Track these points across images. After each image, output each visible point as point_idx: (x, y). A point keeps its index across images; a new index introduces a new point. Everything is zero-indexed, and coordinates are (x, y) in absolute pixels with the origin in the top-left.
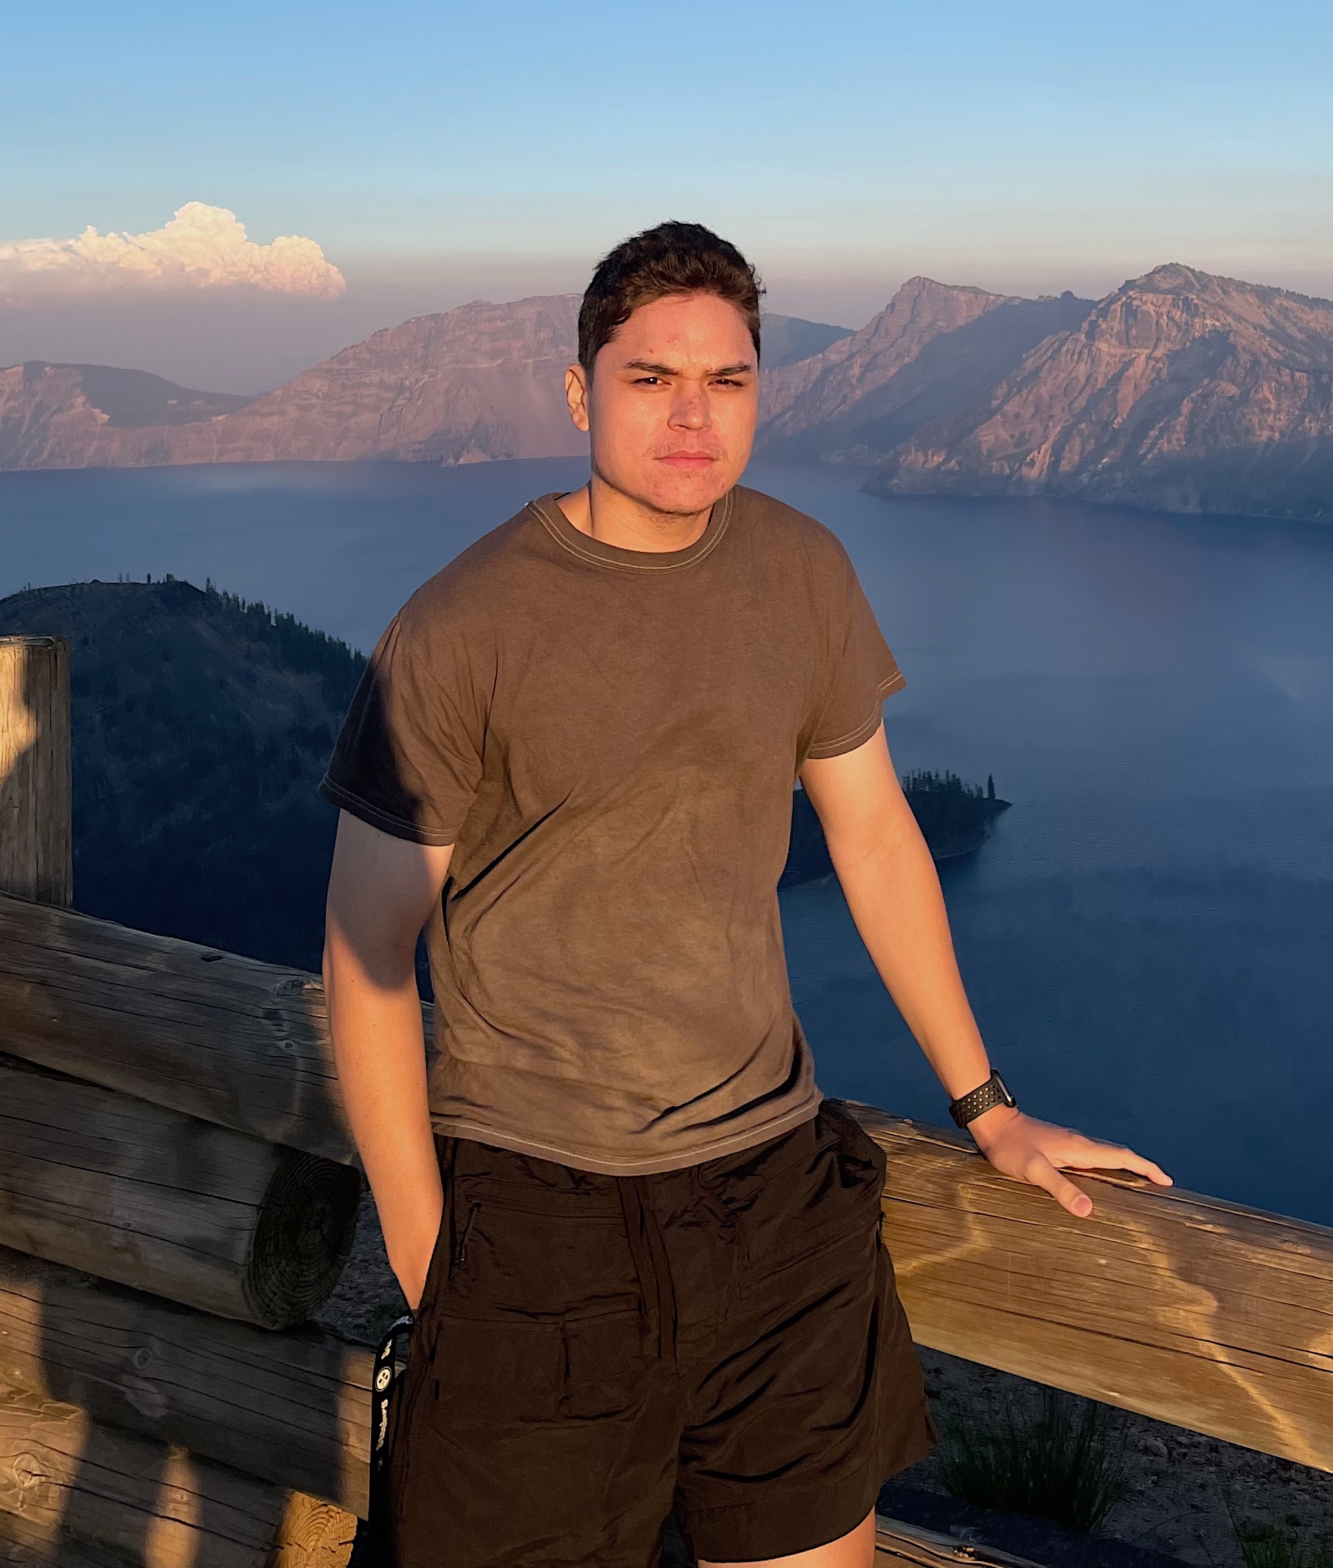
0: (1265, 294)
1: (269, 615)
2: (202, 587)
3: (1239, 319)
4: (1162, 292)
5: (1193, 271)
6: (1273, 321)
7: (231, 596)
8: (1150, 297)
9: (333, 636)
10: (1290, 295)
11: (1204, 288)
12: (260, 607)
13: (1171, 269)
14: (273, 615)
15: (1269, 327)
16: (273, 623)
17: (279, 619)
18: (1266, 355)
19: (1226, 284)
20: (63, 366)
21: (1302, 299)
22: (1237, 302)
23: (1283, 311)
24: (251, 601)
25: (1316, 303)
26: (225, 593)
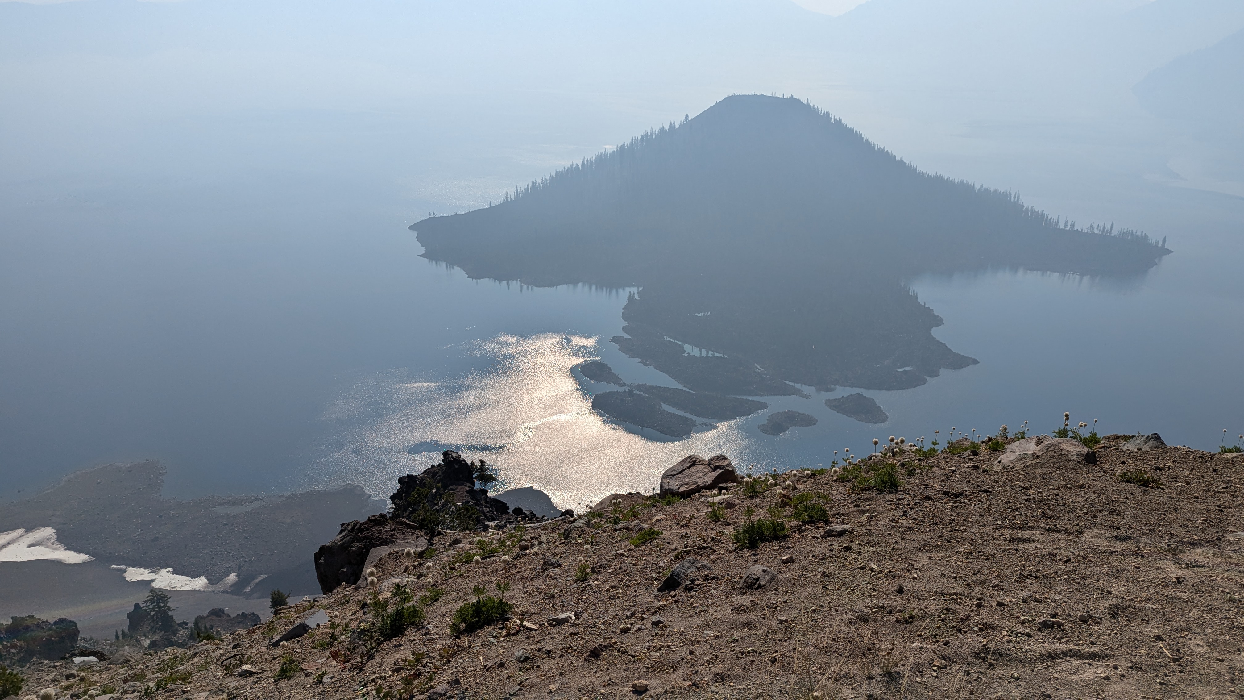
1: (831, 118)
2: (805, 102)
7: (816, 107)
9: (858, 131)
12: (828, 113)
14: (833, 118)
16: (833, 121)
17: (835, 120)
24: (825, 110)
26: (814, 106)
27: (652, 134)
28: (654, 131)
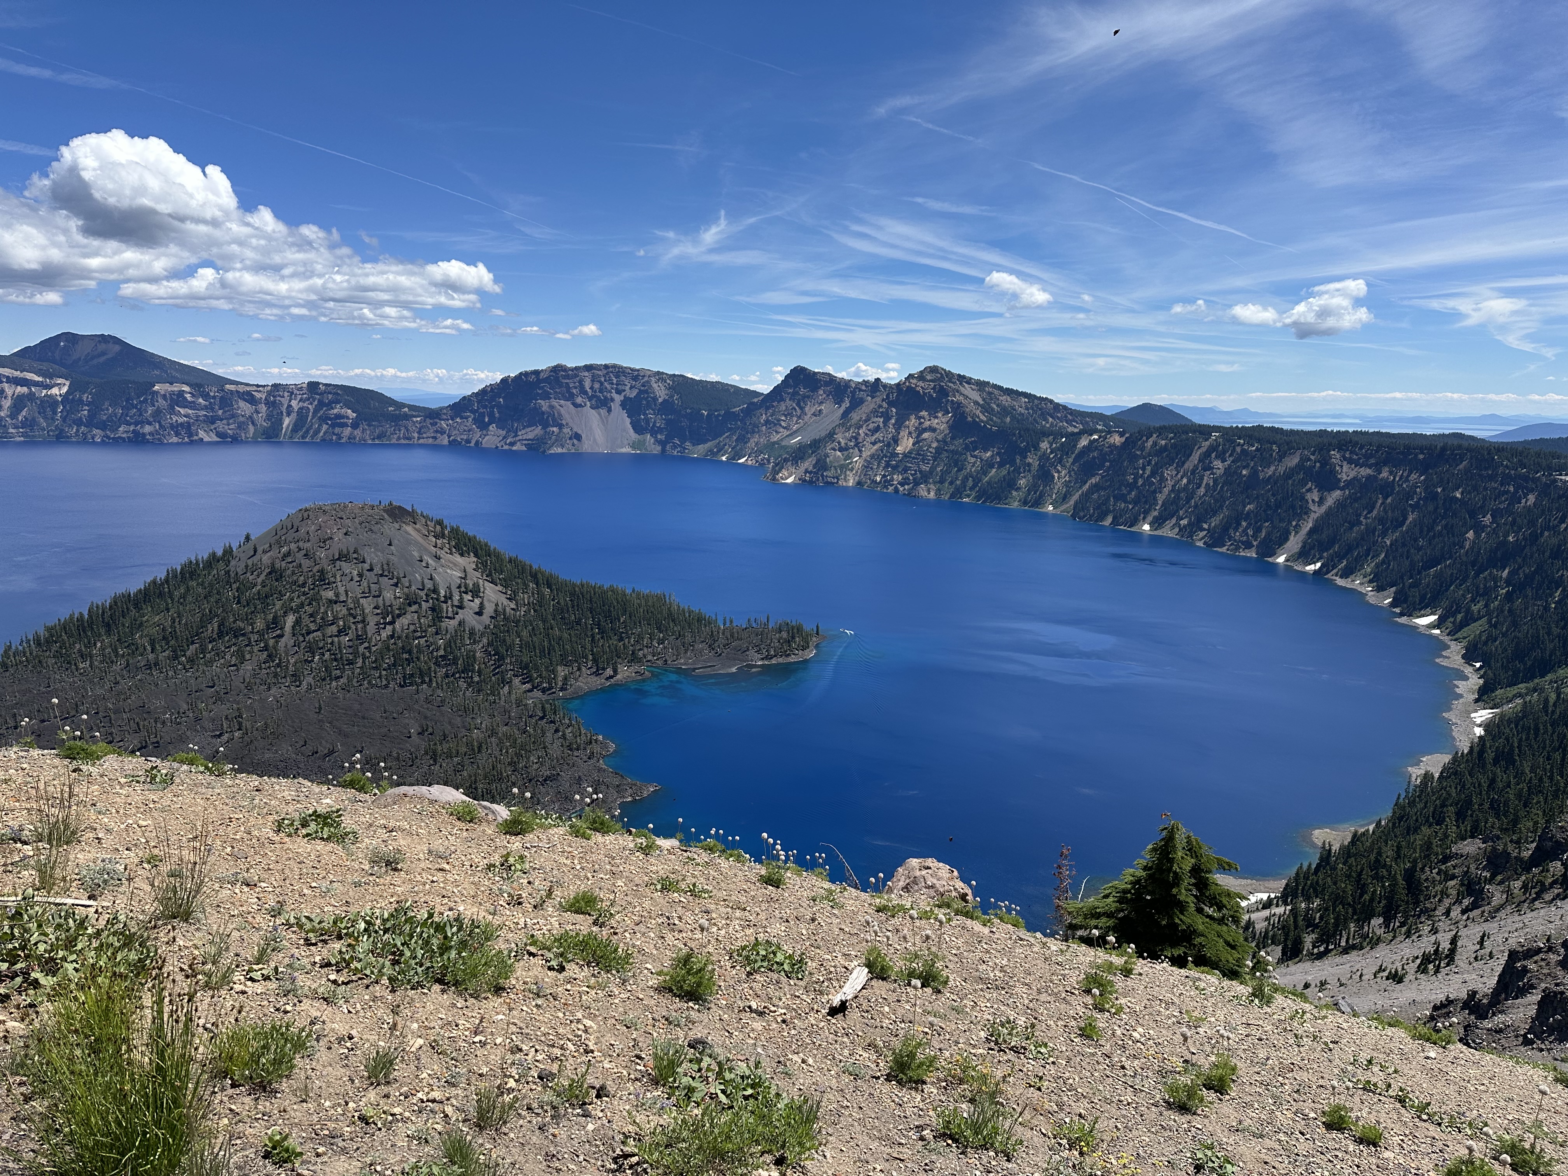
0: (981, 385)
2: (410, 509)
3: (966, 397)
4: (928, 381)
5: (945, 370)
6: (984, 400)
8: (921, 384)
10: (995, 386)
11: (950, 381)
13: (934, 370)
15: (982, 402)
18: (978, 417)
19: (961, 378)
20: (330, 385)
21: (1000, 388)
22: (967, 390)
23: (990, 393)
25: (1009, 392)
26: (423, 513)
27: (197, 561)
28: (200, 558)
